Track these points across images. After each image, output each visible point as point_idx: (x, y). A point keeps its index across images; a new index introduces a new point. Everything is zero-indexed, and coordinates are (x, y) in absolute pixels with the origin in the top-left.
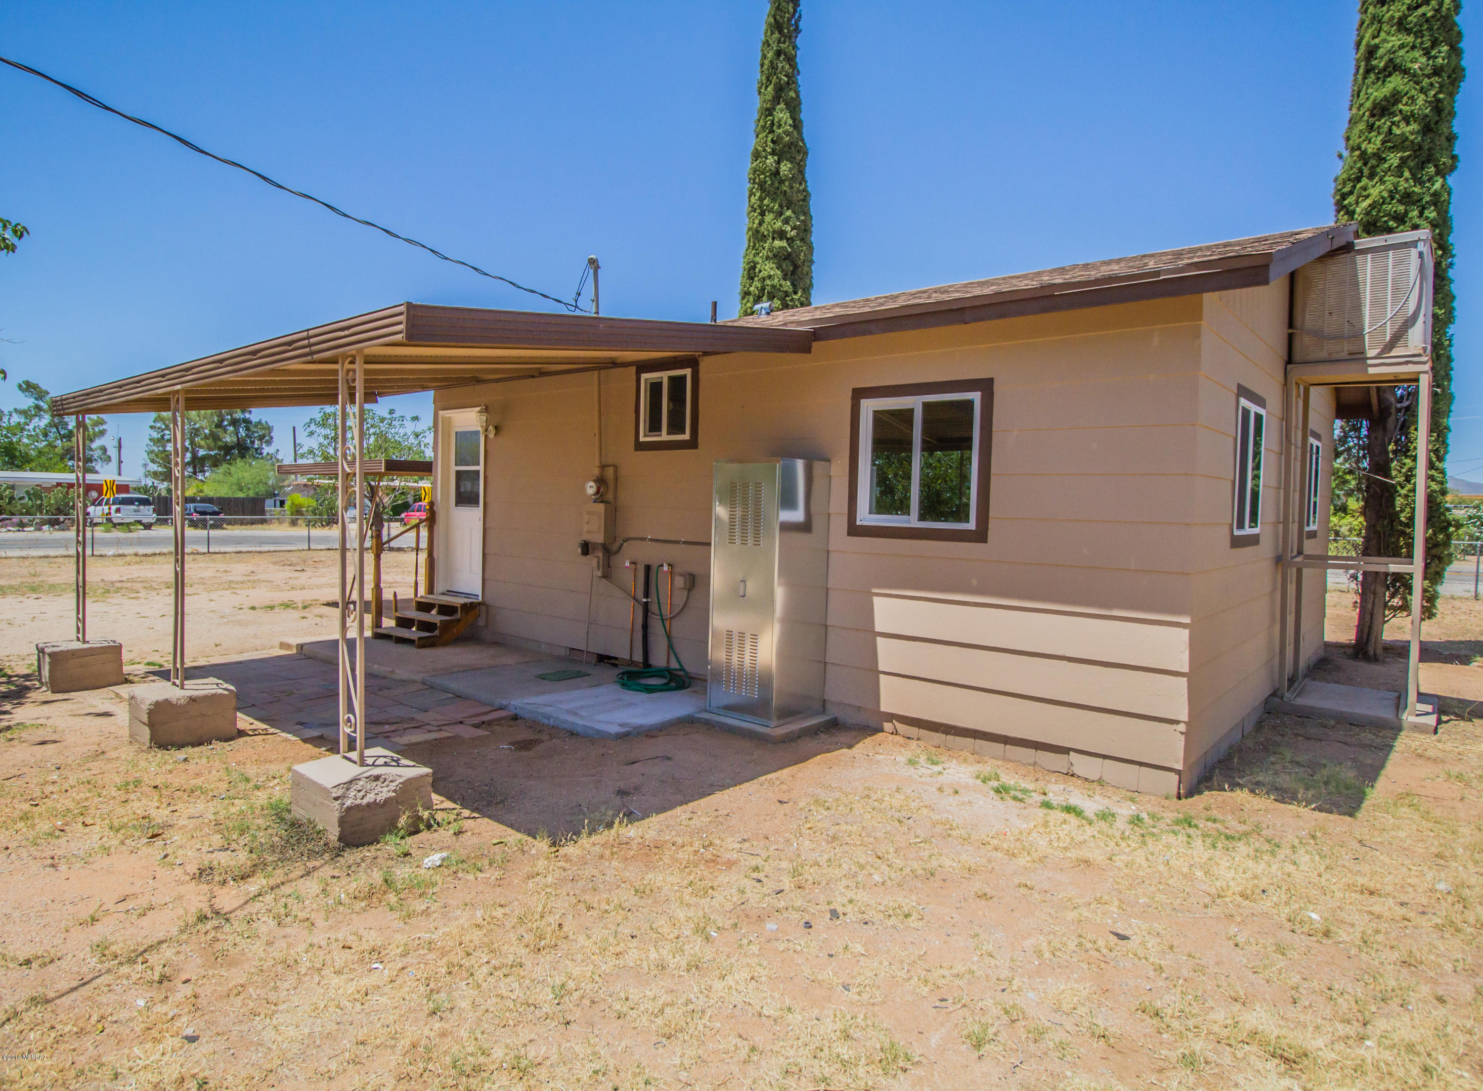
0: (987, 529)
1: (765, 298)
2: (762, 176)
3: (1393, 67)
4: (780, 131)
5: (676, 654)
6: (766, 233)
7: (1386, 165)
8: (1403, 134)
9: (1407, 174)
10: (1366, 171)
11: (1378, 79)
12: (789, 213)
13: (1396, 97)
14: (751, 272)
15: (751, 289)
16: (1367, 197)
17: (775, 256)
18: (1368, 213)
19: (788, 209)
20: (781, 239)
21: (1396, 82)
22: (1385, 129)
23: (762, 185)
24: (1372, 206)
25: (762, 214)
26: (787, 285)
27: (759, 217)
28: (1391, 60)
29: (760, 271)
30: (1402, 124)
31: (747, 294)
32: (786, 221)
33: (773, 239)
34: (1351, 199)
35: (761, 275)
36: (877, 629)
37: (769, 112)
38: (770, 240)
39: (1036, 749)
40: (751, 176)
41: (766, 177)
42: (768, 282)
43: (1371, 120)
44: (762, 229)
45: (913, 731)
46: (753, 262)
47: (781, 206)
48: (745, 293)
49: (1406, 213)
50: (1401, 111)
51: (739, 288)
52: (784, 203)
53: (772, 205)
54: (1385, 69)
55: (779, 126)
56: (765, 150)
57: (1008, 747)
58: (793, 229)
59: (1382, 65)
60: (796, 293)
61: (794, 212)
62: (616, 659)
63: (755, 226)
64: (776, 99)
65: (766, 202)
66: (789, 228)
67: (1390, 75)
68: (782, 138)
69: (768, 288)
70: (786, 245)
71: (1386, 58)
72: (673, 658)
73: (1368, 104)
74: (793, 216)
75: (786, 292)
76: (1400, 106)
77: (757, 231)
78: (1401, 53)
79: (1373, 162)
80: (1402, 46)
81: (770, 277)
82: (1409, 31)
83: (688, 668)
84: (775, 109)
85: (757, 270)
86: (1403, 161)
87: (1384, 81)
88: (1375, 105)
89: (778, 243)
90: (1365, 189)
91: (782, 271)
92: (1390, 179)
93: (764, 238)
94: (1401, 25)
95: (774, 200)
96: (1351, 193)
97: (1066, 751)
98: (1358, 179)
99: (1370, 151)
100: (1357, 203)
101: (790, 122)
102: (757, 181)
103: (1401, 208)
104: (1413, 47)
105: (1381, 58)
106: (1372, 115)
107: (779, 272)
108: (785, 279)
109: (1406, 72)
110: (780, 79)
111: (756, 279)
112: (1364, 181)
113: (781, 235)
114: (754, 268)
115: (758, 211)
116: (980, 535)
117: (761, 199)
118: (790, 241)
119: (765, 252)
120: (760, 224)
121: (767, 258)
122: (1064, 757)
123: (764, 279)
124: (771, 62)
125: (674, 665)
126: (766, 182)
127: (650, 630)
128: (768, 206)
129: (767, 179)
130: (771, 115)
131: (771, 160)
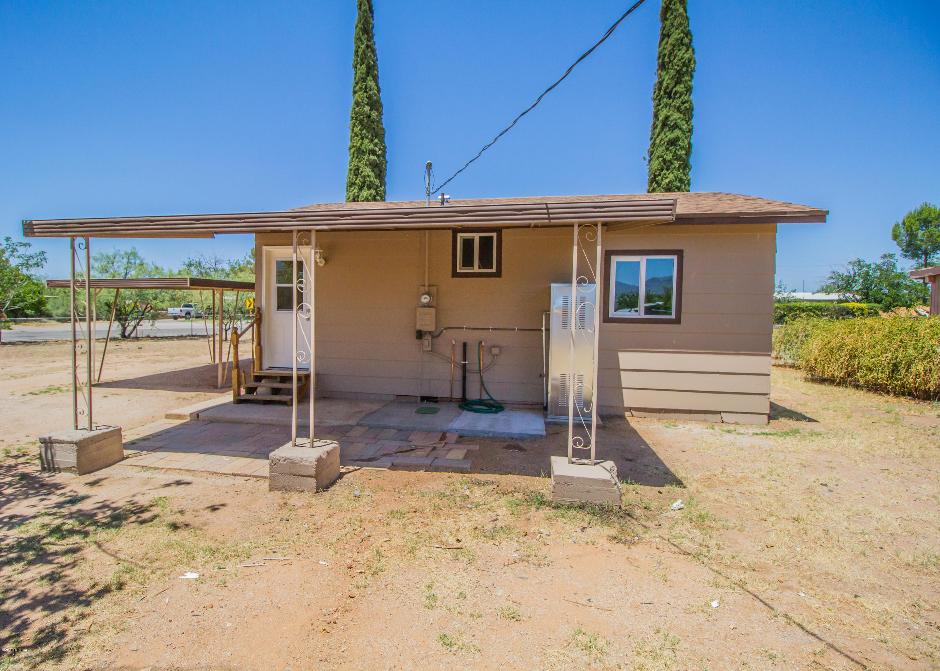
0: (680, 318)
1: (365, 188)
2: (362, 117)
3: (676, 126)
4: (371, 92)
5: (485, 390)
6: (365, 150)
7: (673, 166)
8: (680, 154)
9: (681, 171)
10: (665, 167)
11: (670, 130)
12: (376, 141)
13: (677, 139)
14: (357, 172)
15: (357, 181)
16: (667, 178)
17: (370, 164)
18: (667, 185)
19: (376, 138)
20: (373, 155)
21: (677, 133)
22: (674, 150)
23: (361, 122)
24: (670, 182)
25: (362, 139)
26: (377, 182)
27: (361, 140)
28: (675, 123)
29: (362, 172)
30: (680, 150)
31: (352, 184)
32: (376, 145)
33: (369, 154)
34: (659, 178)
35: (363, 174)
36: (621, 367)
37: (364, 80)
38: (367, 154)
39: (690, 413)
40: (353, 115)
41: (364, 118)
42: (368, 179)
43: (668, 146)
44: (363, 147)
45: (643, 414)
46: (357, 166)
47: (372, 136)
48: (352, 183)
49: (681, 187)
50: (679, 145)
51: (346, 180)
52: (374, 135)
53: (367, 134)
54: (673, 126)
55: (371, 90)
56: (363, 102)
57: (691, 415)
58: (380, 150)
59: (672, 124)
60: (381, 186)
61: (379, 140)
62: (437, 398)
63: (358, 145)
64: (368, 74)
65: (364, 132)
66: (377, 149)
67: (675, 129)
68: (372, 97)
69: (367, 183)
70: (376, 158)
71: (674, 122)
72: (484, 392)
73: (666, 139)
74: (379, 142)
75: (377, 186)
76: (679, 143)
77: (359, 148)
78: (679, 121)
79: (669, 164)
80: (679, 118)
81: (368, 176)
82: (681, 112)
83: (495, 398)
84: (367, 79)
85: (360, 171)
86: (680, 165)
87: (672, 132)
88: (669, 140)
89: (372, 157)
90: (665, 174)
91: (375, 173)
92: (675, 172)
93: (363, 153)
94: (678, 109)
95: (368, 132)
96: (660, 175)
97: (719, 412)
98: (662, 170)
99: (667, 159)
100: (662, 180)
101: (376, 88)
102: (358, 119)
103: (679, 184)
104: (683, 119)
105: (672, 121)
106: (668, 144)
107: (373, 174)
108: (376, 178)
109: (681, 129)
110: (370, 63)
111: (359, 176)
112: (664, 171)
113: (373, 152)
114: (358, 169)
115: (360, 136)
116: (677, 321)
117: (361, 130)
118: (378, 156)
119: (364, 161)
120: (361, 144)
121: (366, 165)
122: (719, 415)
123: (365, 177)
124: (364, 51)
125: (485, 397)
126: (363, 120)
127: (467, 379)
128: (365, 134)
129: (365, 119)
130: (365, 82)
131: (367, 108)
